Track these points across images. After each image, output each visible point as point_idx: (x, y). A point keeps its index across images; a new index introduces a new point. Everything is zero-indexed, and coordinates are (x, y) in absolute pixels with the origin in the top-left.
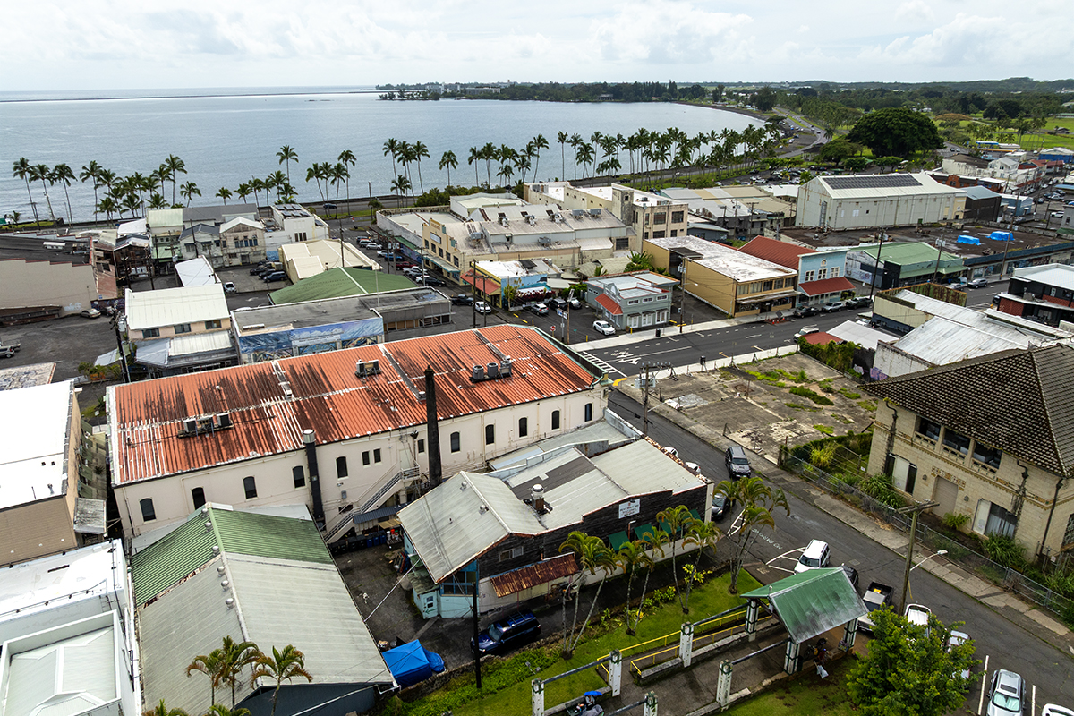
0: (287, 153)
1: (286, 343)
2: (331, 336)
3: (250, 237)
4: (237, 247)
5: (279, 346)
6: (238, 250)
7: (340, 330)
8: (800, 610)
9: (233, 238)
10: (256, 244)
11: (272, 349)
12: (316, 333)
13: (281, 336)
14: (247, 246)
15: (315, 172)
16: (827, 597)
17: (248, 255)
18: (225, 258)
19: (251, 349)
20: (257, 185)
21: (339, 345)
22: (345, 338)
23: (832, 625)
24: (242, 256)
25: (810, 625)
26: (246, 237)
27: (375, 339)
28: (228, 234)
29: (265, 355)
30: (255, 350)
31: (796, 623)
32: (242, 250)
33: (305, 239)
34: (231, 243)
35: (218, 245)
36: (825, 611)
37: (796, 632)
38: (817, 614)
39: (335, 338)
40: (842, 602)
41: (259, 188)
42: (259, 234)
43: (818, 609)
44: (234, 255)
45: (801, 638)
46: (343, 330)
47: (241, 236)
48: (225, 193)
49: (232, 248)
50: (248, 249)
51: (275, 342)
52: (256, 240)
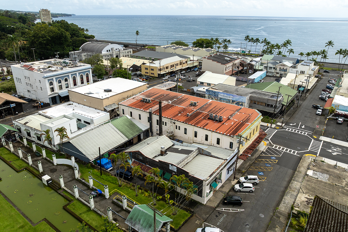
0: (330, 43)
1: (217, 95)
2: (230, 97)
3: (285, 69)
4: (280, 71)
5: (215, 95)
6: (279, 72)
7: (232, 97)
8: (137, 217)
9: (279, 68)
10: (286, 71)
11: (213, 96)
12: (225, 95)
13: (216, 93)
14: (283, 71)
15: (340, 52)
16: (148, 223)
17: (282, 74)
18: (275, 73)
19: (208, 94)
20: (315, 53)
21: (231, 101)
22: (233, 100)
23: (139, 230)
24: (280, 74)
25: (134, 223)
26: (283, 68)
27: (242, 103)
28: (278, 66)
29: (211, 97)
30: (209, 94)
31: (131, 218)
32: (281, 72)
33: (304, 73)
34: (278, 69)
35: (274, 69)
36: (142, 225)
37: (128, 220)
38: (139, 223)
39: (230, 99)
40: (150, 229)
41: (315, 55)
42: (288, 68)
43: (141, 222)
44: (278, 73)
45: (127, 222)
46: (233, 97)
47: (282, 67)
48: (302, 54)
49: (278, 71)
50: (283, 72)
51: (214, 94)
52: (286, 70)
